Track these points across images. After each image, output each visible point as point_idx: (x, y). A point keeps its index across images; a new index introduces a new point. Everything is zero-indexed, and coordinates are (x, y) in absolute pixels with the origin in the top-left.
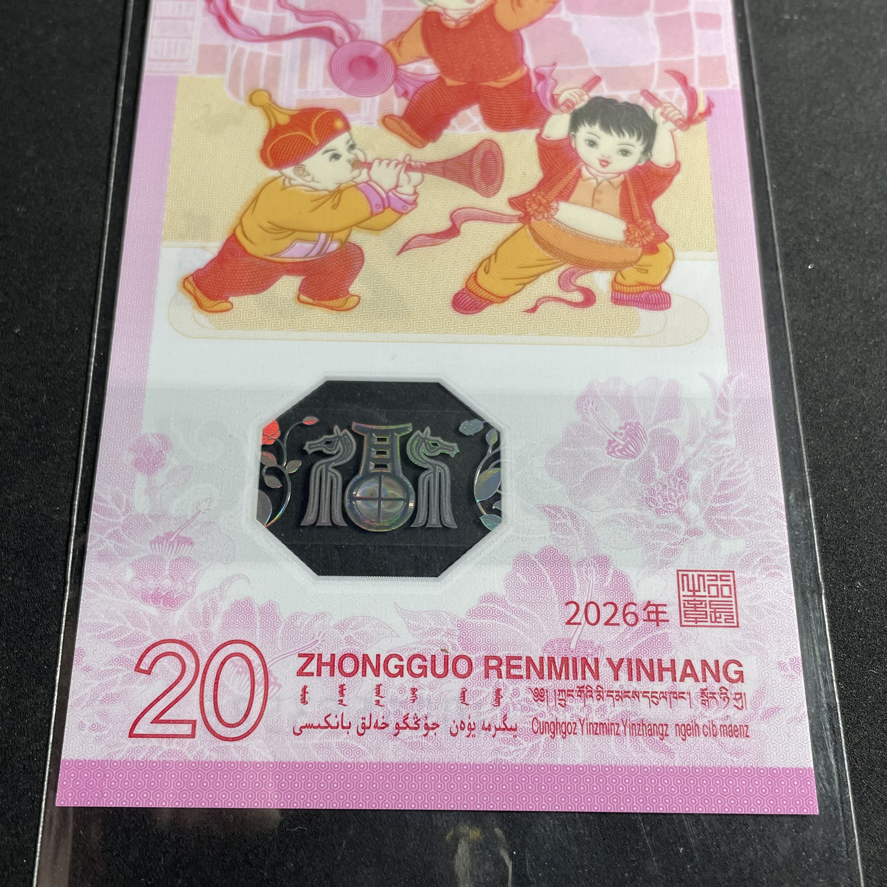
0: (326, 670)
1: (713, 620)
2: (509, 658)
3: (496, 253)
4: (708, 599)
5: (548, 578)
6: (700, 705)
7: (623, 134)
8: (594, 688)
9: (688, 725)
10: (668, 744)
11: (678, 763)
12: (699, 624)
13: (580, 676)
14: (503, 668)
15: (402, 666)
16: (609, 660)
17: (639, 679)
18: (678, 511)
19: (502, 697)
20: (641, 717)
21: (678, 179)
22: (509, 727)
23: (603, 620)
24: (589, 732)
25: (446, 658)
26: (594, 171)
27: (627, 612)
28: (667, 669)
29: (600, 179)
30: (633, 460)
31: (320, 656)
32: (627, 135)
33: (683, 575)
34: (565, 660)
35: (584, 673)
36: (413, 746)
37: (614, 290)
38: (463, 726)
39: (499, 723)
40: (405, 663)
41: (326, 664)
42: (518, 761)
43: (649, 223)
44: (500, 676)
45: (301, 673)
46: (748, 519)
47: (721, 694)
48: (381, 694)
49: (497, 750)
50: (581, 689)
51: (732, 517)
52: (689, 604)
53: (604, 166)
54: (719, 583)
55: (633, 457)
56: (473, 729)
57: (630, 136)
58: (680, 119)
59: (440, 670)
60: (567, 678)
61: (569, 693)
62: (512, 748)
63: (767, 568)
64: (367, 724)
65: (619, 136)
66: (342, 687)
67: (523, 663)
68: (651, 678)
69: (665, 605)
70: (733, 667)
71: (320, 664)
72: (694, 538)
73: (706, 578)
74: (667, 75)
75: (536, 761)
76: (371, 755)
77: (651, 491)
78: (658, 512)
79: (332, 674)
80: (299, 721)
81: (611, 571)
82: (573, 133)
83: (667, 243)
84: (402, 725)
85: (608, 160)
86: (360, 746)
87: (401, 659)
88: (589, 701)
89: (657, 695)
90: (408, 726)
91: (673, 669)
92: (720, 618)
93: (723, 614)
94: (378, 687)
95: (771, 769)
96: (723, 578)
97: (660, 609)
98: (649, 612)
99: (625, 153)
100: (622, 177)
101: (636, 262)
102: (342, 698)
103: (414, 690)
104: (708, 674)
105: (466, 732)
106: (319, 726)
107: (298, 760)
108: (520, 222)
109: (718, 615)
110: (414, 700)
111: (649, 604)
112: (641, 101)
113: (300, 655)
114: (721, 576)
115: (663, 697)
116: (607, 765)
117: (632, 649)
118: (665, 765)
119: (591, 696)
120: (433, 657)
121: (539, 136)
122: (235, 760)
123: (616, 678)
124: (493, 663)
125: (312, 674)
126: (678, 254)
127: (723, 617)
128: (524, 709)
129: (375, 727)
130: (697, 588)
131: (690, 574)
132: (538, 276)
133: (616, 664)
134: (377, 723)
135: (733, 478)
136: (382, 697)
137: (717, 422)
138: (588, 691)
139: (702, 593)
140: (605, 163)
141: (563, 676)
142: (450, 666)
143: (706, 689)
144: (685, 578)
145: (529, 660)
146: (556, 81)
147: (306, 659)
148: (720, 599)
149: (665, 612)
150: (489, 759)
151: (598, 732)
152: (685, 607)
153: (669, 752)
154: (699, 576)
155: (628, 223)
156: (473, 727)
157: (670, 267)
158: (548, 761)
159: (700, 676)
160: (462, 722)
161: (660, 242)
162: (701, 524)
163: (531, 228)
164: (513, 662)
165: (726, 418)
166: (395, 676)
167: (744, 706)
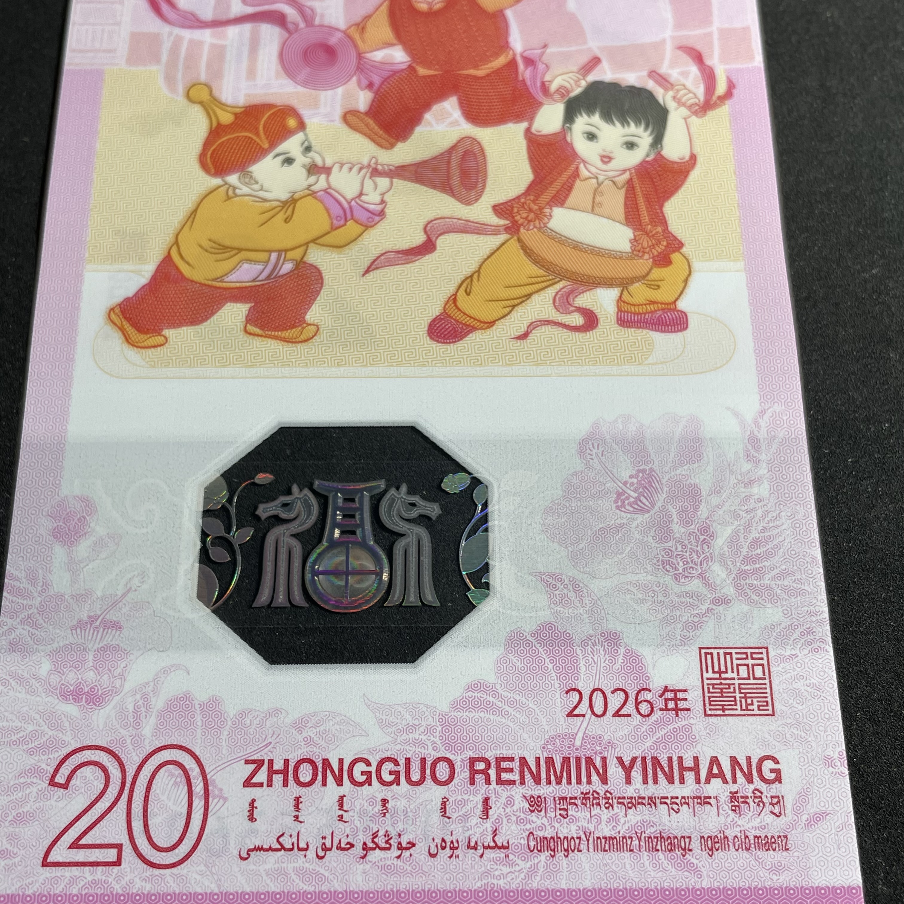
0: (278, 779)
1: (744, 707)
2: (499, 760)
3: (478, 271)
4: (737, 682)
5: (547, 660)
6: (730, 812)
7: (628, 124)
8: (602, 793)
9: (716, 836)
10: (694, 861)
11: (705, 884)
12: (727, 712)
13: (584, 779)
14: (492, 772)
15: (370, 772)
16: (620, 760)
17: (656, 781)
18: (702, 576)
19: (491, 808)
20: (660, 828)
21: (694, 175)
22: (500, 844)
23: (611, 710)
24: (596, 849)
25: (423, 761)
26: (593, 170)
27: (640, 699)
28: (690, 769)
29: (601, 178)
30: (647, 515)
31: (271, 762)
32: (632, 124)
33: (706, 654)
34: (566, 760)
35: (589, 776)
36: (386, 869)
37: (620, 310)
38: (444, 844)
39: (489, 840)
40: (373, 769)
41: (277, 772)
42: (513, 886)
43: (659, 229)
44: (488, 781)
45: (248, 783)
46: (786, 583)
47: (756, 797)
48: (345, 808)
49: (487, 873)
50: (585, 796)
51: (767, 582)
52: (714, 688)
53: (605, 163)
54: (750, 662)
55: (648, 512)
56: (457, 848)
57: (636, 125)
58: (696, 104)
59: (415, 776)
60: (569, 782)
61: (571, 801)
62: (506, 870)
63: (809, 643)
64: (328, 845)
65: (623, 126)
66: (297, 800)
67: (516, 765)
68: (671, 781)
69: (685, 691)
70: (768, 765)
71: (271, 772)
72: (721, 608)
73: (735, 656)
74: (680, 53)
75: (535, 885)
76: (335, 881)
77: (669, 552)
78: (676, 578)
79: (285, 784)
80: (248, 841)
81: (622, 651)
82: (568, 125)
83: (681, 253)
84: (371, 845)
85: (611, 155)
86: (322, 871)
87: (369, 764)
88: (596, 810)
89: (678, 801)
90: (378, 846)
91: (696, 769)
92: (752, 704)
93: (755, 700)
94: (341, 799)
95: (819, 889)
96: (754, 656)
97: (680, 695)
98: (666, 700)
99: (631, 145)
100: (627, 176)
101: (644, 277)
102: (297, 813)
103: (384, 802)
104: (739, 774)
105: (448, 851)
106: (270, 849)
107: (248, 890)
108: (507, 233)
109: (749, 701)
110: (385, 814)
111: (666, 689)
112: (651, 85)
113: (247, 762)
114: (752, 653)
115: (685, 803)
116: (621, 887)
117: (648, 744)
118: (691, 887)
119: (598, 804)
120: (408, 760)
121: (528, 131)
122: (170, 891)
123: (628, 781)
124: (481, 766)
125: (261, 785)
126: (696, 265)
127: (756, 704)
128: (519, 821)
129: (339, 848)
130: (723, 669)
131: (715, 652)
132: (529, 296)
133: (627, 763)
134: (340, 842)
135: (766, 534)
136: (346, 811)
137: (746, 466)
138: (594, 798)
139: (730, 675)
140: (606, 159)
141: (564, 781)
142: (428, 772)
143: (737, 792)
144: (709, 657)
145: (523, 761)
146: (547, 66)
147: (253, 766)
148: (752, 681)
149: (686, 699)
150: (479, 884)
151: (607, 848)
152: (709, 692)
153: (695, 870)
154: (725, 654)
155: (635, 230)
156: (456, 845)
157: (686, 281)
158: (549, 884)
159: (729, 776)
160: (443, 840)
161: (674, 252)
162: (730, 591)
163: (519, 240)
164: (504, 765)
165: (757, 462)
166: (361, 784)
167: (783, 813)
